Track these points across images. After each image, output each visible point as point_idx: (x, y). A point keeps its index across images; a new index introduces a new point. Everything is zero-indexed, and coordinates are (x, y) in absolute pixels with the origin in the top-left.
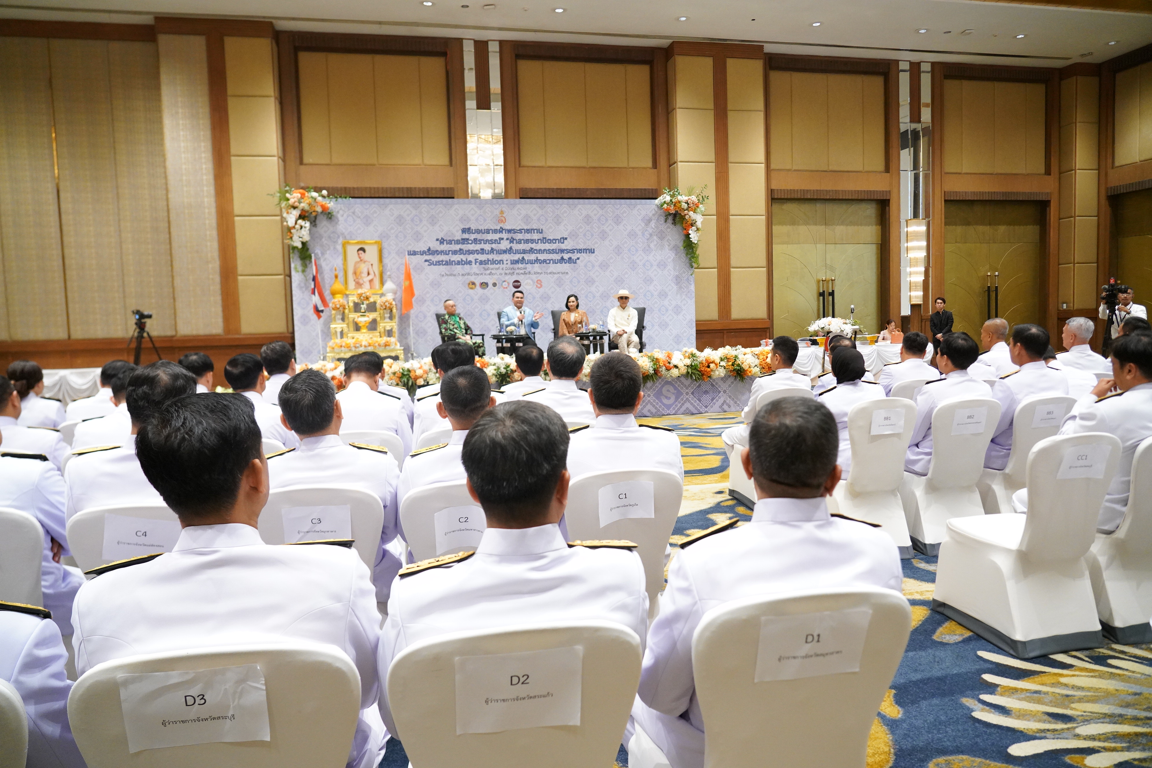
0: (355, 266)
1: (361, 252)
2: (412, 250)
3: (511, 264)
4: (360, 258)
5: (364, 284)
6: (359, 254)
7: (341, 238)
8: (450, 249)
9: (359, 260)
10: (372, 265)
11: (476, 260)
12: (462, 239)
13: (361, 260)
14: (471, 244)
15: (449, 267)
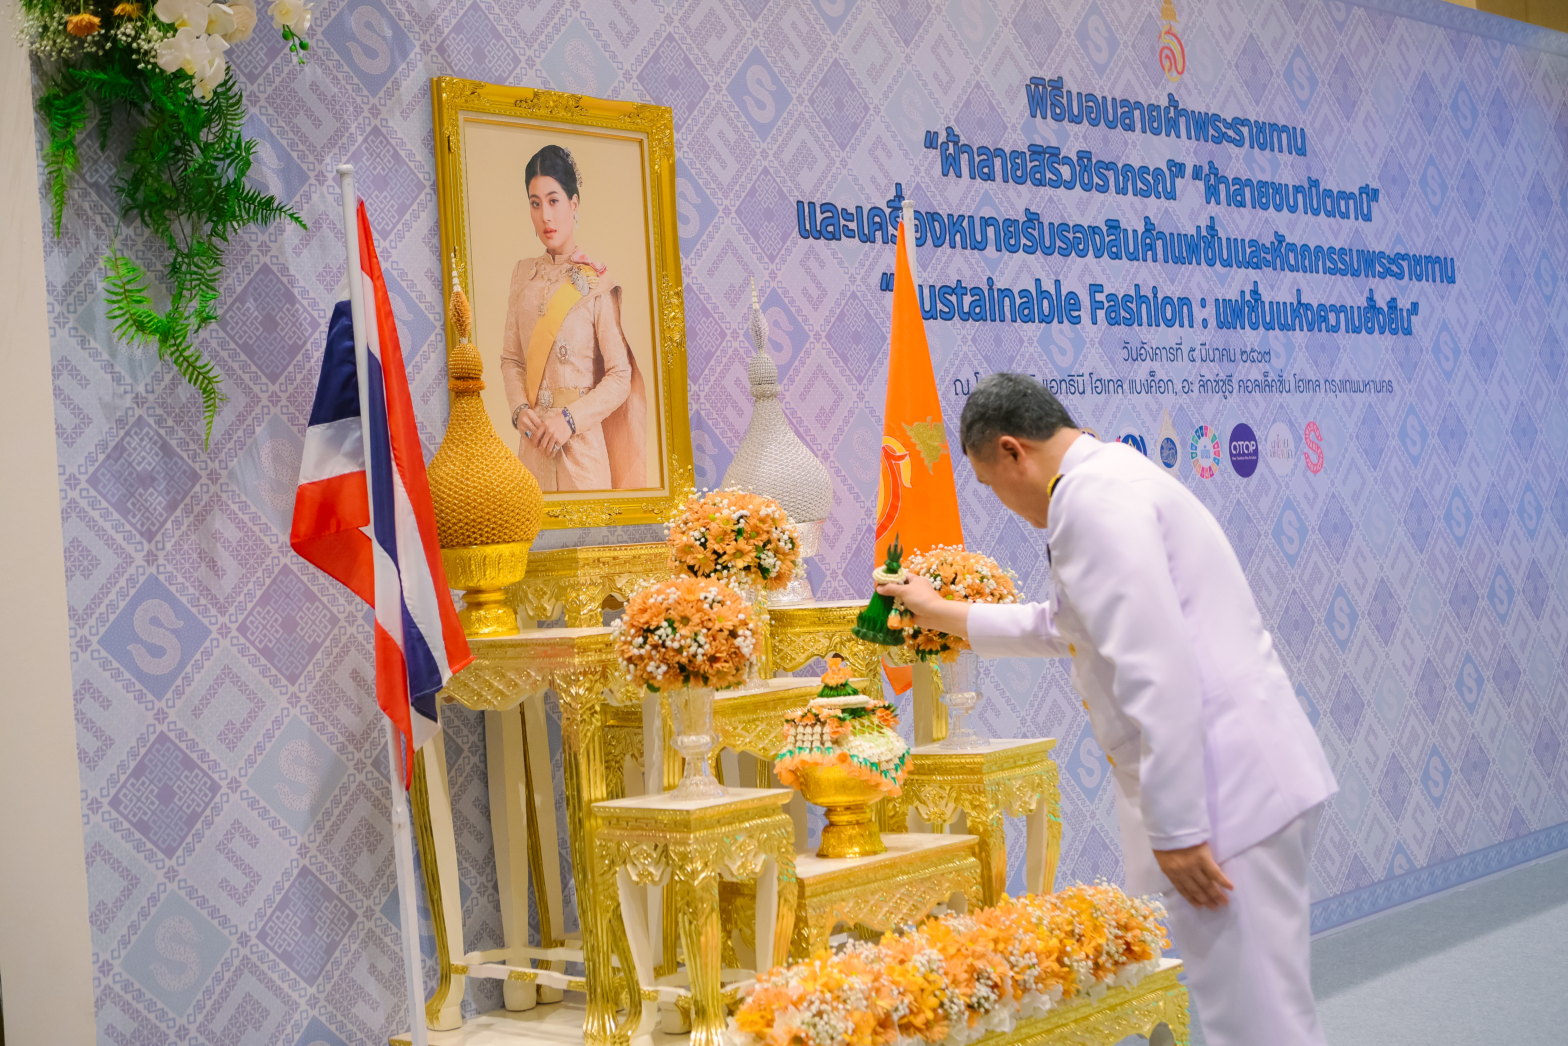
0: (516, 298)
1: (547, 184)
2: (818, 200)
3: (1221, 325)
4: (546, 233)
5: (576, 445)
6: (536, 203)
7: (415, 52)
8: (987, 212)
9: (539, 249)
10: (616, 292)
11: (1095, 288)
12: (1036, 151)
13: (552, 252)
14: (1070, 186)
15: (987, 328)
